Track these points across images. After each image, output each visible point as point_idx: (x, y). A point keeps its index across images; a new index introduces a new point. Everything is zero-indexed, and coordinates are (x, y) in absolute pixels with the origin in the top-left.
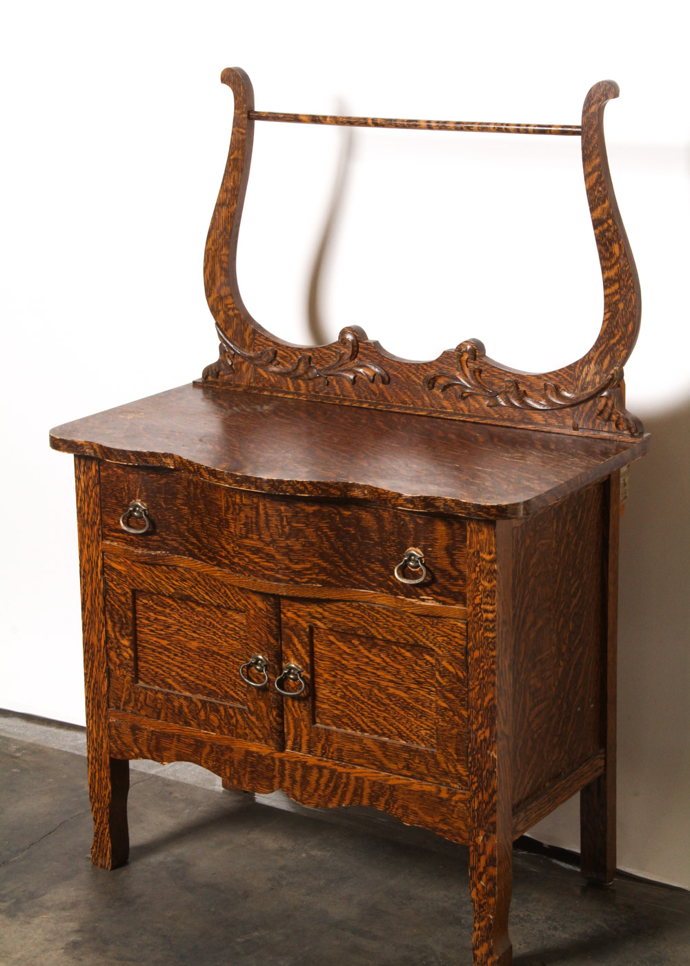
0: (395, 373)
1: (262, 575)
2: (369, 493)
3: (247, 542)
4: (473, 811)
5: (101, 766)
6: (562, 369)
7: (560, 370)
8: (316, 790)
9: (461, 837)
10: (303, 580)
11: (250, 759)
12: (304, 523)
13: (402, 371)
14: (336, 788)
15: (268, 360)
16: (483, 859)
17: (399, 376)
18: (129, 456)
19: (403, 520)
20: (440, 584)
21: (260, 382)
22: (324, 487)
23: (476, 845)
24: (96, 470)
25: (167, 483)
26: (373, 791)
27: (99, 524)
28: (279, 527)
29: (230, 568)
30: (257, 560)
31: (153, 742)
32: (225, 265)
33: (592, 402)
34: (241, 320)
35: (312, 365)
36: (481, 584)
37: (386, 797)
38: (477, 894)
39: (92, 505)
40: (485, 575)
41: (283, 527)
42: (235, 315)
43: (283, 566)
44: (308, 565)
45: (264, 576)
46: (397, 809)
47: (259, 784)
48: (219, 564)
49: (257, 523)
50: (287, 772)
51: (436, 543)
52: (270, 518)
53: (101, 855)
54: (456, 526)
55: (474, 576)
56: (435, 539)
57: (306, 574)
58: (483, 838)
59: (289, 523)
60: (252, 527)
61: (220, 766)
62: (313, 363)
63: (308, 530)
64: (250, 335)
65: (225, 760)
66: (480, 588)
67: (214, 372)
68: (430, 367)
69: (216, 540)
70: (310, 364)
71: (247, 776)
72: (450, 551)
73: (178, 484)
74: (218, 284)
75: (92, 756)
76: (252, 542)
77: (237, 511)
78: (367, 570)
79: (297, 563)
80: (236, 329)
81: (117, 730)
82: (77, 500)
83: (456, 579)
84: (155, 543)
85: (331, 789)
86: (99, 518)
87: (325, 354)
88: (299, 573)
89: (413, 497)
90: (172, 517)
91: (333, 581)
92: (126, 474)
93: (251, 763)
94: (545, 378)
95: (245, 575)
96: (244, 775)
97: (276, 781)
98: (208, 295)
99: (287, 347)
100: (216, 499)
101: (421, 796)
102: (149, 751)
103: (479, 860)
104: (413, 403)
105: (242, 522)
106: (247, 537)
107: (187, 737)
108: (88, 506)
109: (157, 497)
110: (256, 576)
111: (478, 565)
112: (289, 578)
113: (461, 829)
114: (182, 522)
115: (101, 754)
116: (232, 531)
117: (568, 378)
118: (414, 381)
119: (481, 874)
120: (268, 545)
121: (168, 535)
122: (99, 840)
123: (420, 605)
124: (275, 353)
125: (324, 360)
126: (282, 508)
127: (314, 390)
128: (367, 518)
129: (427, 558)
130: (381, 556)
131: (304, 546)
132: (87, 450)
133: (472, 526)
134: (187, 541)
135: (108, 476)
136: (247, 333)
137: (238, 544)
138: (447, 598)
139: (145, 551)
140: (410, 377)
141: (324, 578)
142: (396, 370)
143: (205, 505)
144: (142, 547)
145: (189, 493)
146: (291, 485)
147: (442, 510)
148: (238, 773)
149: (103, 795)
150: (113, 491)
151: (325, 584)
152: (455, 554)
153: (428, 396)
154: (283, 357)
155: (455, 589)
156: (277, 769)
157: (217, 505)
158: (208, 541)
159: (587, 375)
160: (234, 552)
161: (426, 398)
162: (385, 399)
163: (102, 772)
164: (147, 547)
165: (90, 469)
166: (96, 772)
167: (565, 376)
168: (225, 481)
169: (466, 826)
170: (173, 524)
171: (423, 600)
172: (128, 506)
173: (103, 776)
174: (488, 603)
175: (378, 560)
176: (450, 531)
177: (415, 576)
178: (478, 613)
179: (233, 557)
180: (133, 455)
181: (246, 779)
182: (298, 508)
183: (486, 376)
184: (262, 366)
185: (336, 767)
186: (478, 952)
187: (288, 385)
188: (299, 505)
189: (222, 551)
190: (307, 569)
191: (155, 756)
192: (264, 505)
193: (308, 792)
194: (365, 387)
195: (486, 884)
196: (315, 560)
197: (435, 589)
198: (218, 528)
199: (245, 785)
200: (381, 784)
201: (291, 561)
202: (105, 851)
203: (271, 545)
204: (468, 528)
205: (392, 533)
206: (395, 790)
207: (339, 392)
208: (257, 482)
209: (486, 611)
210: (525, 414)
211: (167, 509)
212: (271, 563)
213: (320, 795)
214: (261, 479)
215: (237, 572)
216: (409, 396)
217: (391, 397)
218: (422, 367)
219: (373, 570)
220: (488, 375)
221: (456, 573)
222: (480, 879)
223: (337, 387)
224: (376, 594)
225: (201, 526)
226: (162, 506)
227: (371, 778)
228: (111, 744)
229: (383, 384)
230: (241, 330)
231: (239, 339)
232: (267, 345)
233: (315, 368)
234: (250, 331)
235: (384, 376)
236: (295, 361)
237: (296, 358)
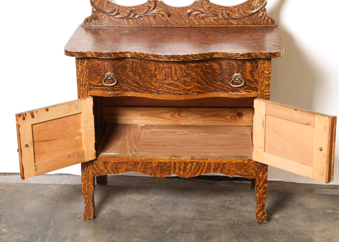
0: (173, 12)
1: (173, 93)
2: (222, 55)
3: (166, 81)
4: (258, 165)
5: (88, 180)
6: (245, 3)
7: (244, 3)
8: (190, 171)
9: (252, 176)
10: (191, 93)
11: (160, 165)
12: (191, 71)
13: (176, 11)
14: (199, 168)
16: (262, 182)
17: (175, 13)
18: (111, 55)
19: (232, 63)
20: (248, 85)
21: (111, 22)
22: (204, 55)
23: (259, 177)
24: (87, 63)
25: (122, 64)
26: (215, 167)
27: (88, 85)
28: (181, 74)
29: (157, 93)
30: (171, 88)
31: (115, 166)
33: (256, 13)
36: (264, 83)
37: (221, 168)
38: (259, 195)
39: (84, 78)
40: (266, 79)
41: (183, 73)
43: (183, 89)
44: (192, 87)
45: (174, 94)
46: (226, 171)
47: (164, 173)
48: (150, 92)
49: (171, 74)
50: (177, 167)
51: (246, 70)
52: (177, 71)
53: (88, 215)
54: (254, 63)
55: (261, 80)
56: (246, 69)
57: (192, 90)
58: (262, 174)
59: (185, 72)
60: (168, 75)
61: (146, 170)
62: (136, 12)
63: (193, 73)
64: (106, 4)
65: (149, 168)
66: (264, 84)
68: (189, 8)
69: (149, 83)
71: (159, 171)
72: (251, 73)
73: (127, 63)
75: (84, 178)
76: (168, 81)
77: (161, 70)
78: (214, 85)
79: (188, 87)
80: (100, 2)
81: (96, 165)
82: (77, 76)
83: (253, 82)
84: (117, 89)
85: (196, 169)
86: (88, 82)
87: (141, 8)
88: (189, 90)
89: (244, 54)
90: (124, 77)
91: (202, 91)
92: (103, 63)
93: (160, 166)
94: (238, 7)
95: (165, 94)
96: (157, 171)
97: (172, 171)
99: (124, 7)
100: (149, 67)
101: (236, 165)
102: (112, 170)
103: (260, 183)
104: (181, 23)
105: (163, 74)
106: (166, 80)
107: (131, 162)
108: (83, 78)
109: (118, 70)
110: (170, 94)
111: (263, 76)
112: (185, 93)
113: (252, 173)
114: (129, 78)
115: (89, 176)
116: (158, 78)
117: (247, 6)
118: (181, 14)
119: (261, 187)
120: (176, 81)
121: (122, 84)
122: (87, 209)
123: (240, 94)
124: (119, 10)
125: (141, 10)
126: (182, 66)
127: (136, 23)
128: (215, 65)
129: (242, 76)
130: (221, 79)
131: (191, 79)
132: (88, 55)
133: (261, 62)
134: (132, 86)
135: (93, 64)
136: (105, 3)
137: (161, 83)
138: (250, 90)
139: (113, 92)
140: (180, 13)
141: (198, 90)
142: (173, 11)
143: (142, 70)
144: (111, 91)
145: (133, 67)
146: (192, 56)
147: (254, 57)
148: (154, 171)
149: (89, 192)
150: (95, 70)
151: (198, 93)
152: (253, 73)
153: (187, 19)
154: (122, 11)
155: (253, 86)
156: (172, 166)
157: (149, 69)
158: (144, 84)
159: (254, 4)
160: (159, 86)
161: (187, 20)
162: (169, 23)
163: (89, 183)
164: (114, 90)
165: (83, 63)
166: (86, 183)
167: (245, 5)
168: (162, 59)
169: (255, 171)
170: (125, 80)
171: (241, 92)
172: (104, 75)
173: (89, 184)
174: (267, 89)
175: (220, 80)
176: (251, 65)
177: (237, 84)
178: (263, 93)
179: (159, 88)
180: (113, 54)
181: (158, 173)
182: (189, 65)
183: (213, 9)
185: (199, 161)
186: (258, 215)
187: (124, 22)
188: (189, 64)
189: (152, 87)
190: (192, 88)
191: (115, 172)
192: (175, 66)
193: (186, 172)
194: (160, 19)
195: (263, 190)
196: (195, 84)
197: (245, 87)
198: (150, 78)
199: (157, 175)
200: (219, 163)
201: (186, 86)
202: (90, 213)
203: (178, 81)
204: (259, 63)
205: (227, 69)
206: (225, 164)
207: (148, 22)
208: (178, 57)
209: (266, 92)
210: (229, 21)
211: (122, 74)
212: (177, 88)
213: (192, 173)
214: (179, 55)
215: (161, 94)
216: (179, 20)
217: (172, 22)
218: (185, 9)
219: (217, 85)
220: (213, 8)
221: (253, 80)
222: (260, 189)
223: (147, 20)
224: (219, 93)
225: (139, 79)
226: (119, 73)
227: (214, 162)
228: (94, 171)
229: (168, 17)
230: (102, 2)
231: (101, 6)
232: (114, 7)
233: (137, 14)
234: (106, 2)
235: (169, 14)
236: (127, 12)
237: (128, 11)
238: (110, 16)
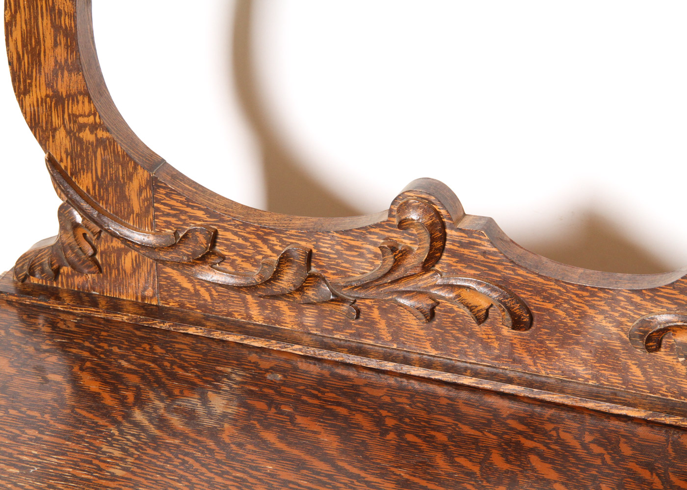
0: (549, 306)
13: (566, 301)
15: (194, 253)
17: (560, 313)
21: (172, 296)
32: (65, 21)
34: (116, 154)
35: (313, 270)
42: (100, 142)
62: (318, 266)
64: (142, 189)
67: (47, 268)
68: (652, 300)
70: (309, 267)
74: (48, 64)
80: (104, 175)
87: (351, 248)
98: (22, 88)
99: (246, 225)
104: (594, 377)
118: (602, 329)
124: (214, 239)
125: (347, 261)
136: (135, 185)
140: (591, 318)
142: (550, 299)
153: (640, 365)
154: (235, 248)
161: (635, 370)
162: (518, 362)
184: (177, 265)
187: (248, 305)
207: (386, 335)
216: (584, 361)
229: (513, 329)
230: (117, 178)
231: (112, 197)
232: (190, 217)
233: (324, 279)
234: (143, 184)
235: (518, 312)
236: (266, 257)
237: (269, 252)
238: (164, 262)
